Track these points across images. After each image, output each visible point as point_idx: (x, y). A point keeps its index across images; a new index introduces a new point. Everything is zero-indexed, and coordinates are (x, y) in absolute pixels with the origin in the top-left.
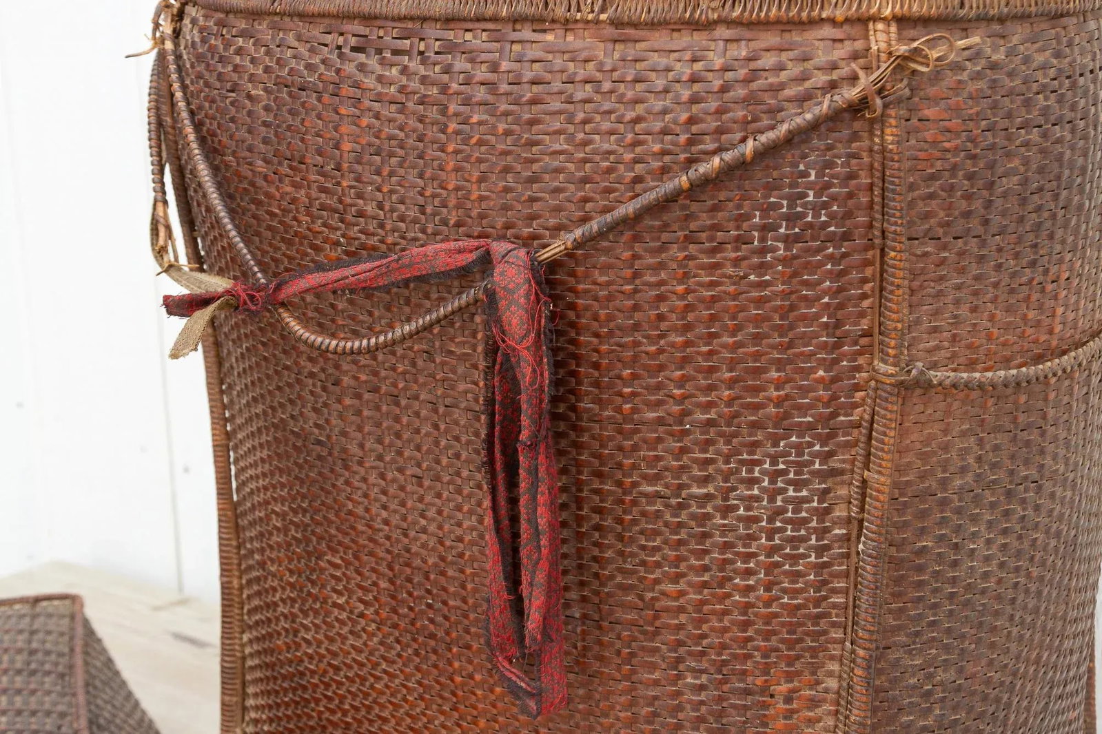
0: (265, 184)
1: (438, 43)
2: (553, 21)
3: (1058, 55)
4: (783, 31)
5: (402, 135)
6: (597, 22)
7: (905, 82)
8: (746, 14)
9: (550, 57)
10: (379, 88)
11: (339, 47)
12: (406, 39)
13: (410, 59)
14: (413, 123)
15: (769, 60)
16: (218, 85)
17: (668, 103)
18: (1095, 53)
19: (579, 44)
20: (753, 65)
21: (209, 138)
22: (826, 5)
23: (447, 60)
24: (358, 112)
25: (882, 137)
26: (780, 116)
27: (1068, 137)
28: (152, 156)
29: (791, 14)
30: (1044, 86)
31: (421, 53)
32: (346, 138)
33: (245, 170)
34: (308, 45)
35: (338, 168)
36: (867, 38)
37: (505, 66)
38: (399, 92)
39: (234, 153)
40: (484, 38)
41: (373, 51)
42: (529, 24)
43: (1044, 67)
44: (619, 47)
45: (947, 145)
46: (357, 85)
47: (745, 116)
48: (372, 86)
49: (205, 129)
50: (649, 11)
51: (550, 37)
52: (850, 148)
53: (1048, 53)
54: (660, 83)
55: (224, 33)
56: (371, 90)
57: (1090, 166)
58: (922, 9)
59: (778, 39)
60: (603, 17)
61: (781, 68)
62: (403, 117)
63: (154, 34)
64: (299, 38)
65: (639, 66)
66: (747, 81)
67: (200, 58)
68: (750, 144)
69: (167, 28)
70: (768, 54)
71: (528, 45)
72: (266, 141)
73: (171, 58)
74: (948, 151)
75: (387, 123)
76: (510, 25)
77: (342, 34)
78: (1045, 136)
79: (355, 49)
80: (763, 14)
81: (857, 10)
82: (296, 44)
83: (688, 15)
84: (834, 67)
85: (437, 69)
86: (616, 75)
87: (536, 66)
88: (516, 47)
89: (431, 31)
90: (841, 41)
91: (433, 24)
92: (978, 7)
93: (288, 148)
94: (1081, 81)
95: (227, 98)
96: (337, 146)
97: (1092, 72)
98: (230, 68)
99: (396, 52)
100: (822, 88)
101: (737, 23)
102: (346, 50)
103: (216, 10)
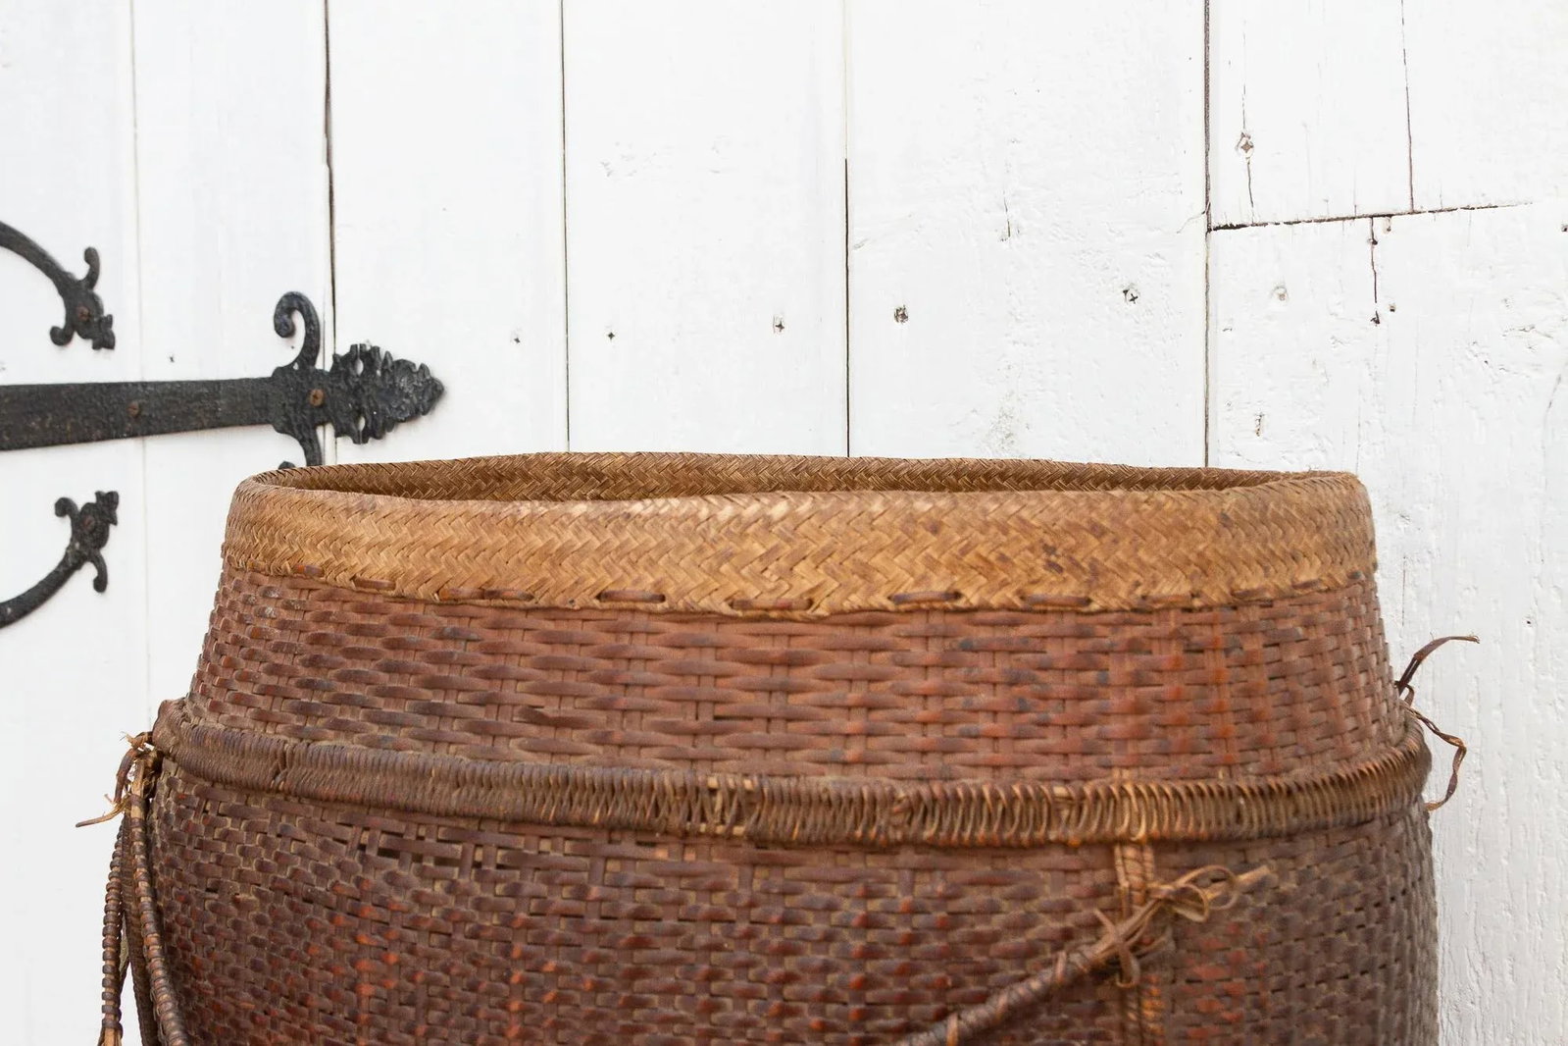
0: (251, 1026)
1: (500, 853)
2: (666, 833)
3: (1362, 875)
4: (993, 857)
5: (446, 979)
6: (729, 837)
7: (1169, 932)
8: (942, 834)
9: (661, 882)
10: (416, 910)
11: (362, 847)
12: (457, 842)
13: (461, 873)
14: (460, 964)
15: (975, 898)
16: (194, 879)
17: (831, 956)
18: (1406, 866)
19: (702, 865)
20: (954, 906)
21: (180, 951)
22: (1054, 822)
23: (514, 876)
24: (385, 943)
25: (1139, 1013)
26: (993, 979)
27: (1381, 986)
28: (104, 959)
29: (1006, 835)
30: (1348, 920)
31: (477, 865)
32: (366, 976)
33: (224, 1001)
34: (320, 840)
35: (354, 1018)
36: (1111, 866)
37: (595, 891)
38: (444, 918)
39: (211, 978)
40: (567, 850)
41: (409, 858)
42: (630, 833)
43: (1345, 895)
44: (761, 873)
45: (1227, 1015)
46: (382, 904)
47: (944, 981)
48: (405, 907)
49: (175, 936)
50: (804, 825)
51: (661, 854)
52: (1093, 1024)
53: (1349, 874)
54: (819, 927)
55: (208, 807)
56: (403, 912)
57: (1409, 1024)
58: (1187, 827)
59: (988, 868)
60: (738, 830)
61: (993, 910)
62: (448, 954)
63: (118, 792)
64: (308, 828)
65: (789, 901)
66: (944, 928)
67: (174, 839)
68: (953, 1023)
69: (136, 789)
70: (974, 890)
71: (629, 864)
72: (256, 966)
73: (137, 831)
74: (1229, 1023)
75: (425, 961)
76: (605, 835)
77: (367, 829)
78: (1352, 989)
79: (384, 852)
80: (967, 835)
81: (1098, 831)
82: (304, 835)
83: (859, 833)
84: (1067, 908)
85: (499, 889)
86: (755, 913)
87: (641, 894)
88: (612, 866)
89: (492, 835)
90: (1077, 872)
91: (495, 826)
92: (1260, 820)
93: (285, 981)
94: (1393, 907)
95: (205, 899)
96: (353, 987)
97: (1404, 892)
98: (213, 859)
99: (442, 861)
100: (1052, 941)
101: (931, 846)
102: (372, 853)
103: (198, 775)
